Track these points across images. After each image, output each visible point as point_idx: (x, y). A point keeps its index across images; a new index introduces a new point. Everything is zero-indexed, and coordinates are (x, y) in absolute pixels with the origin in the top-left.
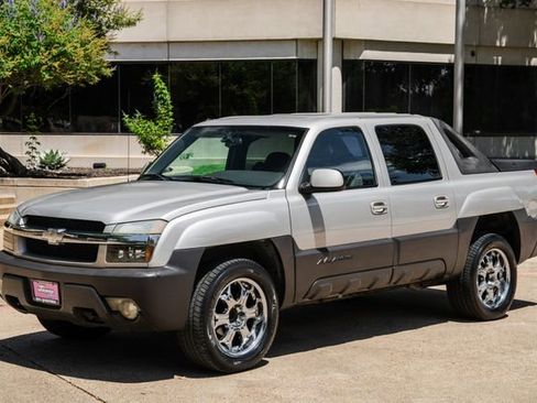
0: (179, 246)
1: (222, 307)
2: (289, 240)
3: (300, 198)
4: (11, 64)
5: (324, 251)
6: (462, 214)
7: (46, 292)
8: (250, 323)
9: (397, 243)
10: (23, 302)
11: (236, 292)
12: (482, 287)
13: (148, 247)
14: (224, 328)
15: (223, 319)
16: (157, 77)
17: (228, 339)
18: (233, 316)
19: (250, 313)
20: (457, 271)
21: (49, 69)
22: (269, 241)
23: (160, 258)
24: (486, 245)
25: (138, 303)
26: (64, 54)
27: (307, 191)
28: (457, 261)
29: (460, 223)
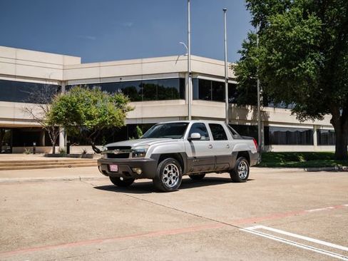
0: (153, 153)
1: (166, 172)
2: (185, 153)
3: (188, 142)
4: (99, 120)
5: (195, 157)
6: (234, 150)
7: (114, 168)
8: (174, 178)
9: (216, 157)
10: (107, 172)
11: (170, 168)
12: (240, 173)
13: (144, 153)
14: (166, 179)
15: (166, 176)
16: (138, 127)
17: (168, 182)
18: (169, 175)
19: (174, 175)
20: (233, 167)
21: (109, 122)
22: (179, 153)
23: (148, 156)
24: (240, 160)
25: (142, 169)
26: (114, 117)
27: (190, 140)
28: (233, 164)
29: (233, 153)
